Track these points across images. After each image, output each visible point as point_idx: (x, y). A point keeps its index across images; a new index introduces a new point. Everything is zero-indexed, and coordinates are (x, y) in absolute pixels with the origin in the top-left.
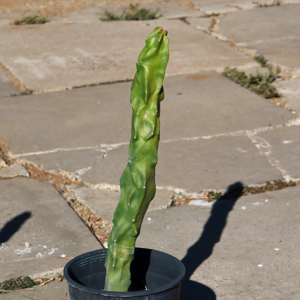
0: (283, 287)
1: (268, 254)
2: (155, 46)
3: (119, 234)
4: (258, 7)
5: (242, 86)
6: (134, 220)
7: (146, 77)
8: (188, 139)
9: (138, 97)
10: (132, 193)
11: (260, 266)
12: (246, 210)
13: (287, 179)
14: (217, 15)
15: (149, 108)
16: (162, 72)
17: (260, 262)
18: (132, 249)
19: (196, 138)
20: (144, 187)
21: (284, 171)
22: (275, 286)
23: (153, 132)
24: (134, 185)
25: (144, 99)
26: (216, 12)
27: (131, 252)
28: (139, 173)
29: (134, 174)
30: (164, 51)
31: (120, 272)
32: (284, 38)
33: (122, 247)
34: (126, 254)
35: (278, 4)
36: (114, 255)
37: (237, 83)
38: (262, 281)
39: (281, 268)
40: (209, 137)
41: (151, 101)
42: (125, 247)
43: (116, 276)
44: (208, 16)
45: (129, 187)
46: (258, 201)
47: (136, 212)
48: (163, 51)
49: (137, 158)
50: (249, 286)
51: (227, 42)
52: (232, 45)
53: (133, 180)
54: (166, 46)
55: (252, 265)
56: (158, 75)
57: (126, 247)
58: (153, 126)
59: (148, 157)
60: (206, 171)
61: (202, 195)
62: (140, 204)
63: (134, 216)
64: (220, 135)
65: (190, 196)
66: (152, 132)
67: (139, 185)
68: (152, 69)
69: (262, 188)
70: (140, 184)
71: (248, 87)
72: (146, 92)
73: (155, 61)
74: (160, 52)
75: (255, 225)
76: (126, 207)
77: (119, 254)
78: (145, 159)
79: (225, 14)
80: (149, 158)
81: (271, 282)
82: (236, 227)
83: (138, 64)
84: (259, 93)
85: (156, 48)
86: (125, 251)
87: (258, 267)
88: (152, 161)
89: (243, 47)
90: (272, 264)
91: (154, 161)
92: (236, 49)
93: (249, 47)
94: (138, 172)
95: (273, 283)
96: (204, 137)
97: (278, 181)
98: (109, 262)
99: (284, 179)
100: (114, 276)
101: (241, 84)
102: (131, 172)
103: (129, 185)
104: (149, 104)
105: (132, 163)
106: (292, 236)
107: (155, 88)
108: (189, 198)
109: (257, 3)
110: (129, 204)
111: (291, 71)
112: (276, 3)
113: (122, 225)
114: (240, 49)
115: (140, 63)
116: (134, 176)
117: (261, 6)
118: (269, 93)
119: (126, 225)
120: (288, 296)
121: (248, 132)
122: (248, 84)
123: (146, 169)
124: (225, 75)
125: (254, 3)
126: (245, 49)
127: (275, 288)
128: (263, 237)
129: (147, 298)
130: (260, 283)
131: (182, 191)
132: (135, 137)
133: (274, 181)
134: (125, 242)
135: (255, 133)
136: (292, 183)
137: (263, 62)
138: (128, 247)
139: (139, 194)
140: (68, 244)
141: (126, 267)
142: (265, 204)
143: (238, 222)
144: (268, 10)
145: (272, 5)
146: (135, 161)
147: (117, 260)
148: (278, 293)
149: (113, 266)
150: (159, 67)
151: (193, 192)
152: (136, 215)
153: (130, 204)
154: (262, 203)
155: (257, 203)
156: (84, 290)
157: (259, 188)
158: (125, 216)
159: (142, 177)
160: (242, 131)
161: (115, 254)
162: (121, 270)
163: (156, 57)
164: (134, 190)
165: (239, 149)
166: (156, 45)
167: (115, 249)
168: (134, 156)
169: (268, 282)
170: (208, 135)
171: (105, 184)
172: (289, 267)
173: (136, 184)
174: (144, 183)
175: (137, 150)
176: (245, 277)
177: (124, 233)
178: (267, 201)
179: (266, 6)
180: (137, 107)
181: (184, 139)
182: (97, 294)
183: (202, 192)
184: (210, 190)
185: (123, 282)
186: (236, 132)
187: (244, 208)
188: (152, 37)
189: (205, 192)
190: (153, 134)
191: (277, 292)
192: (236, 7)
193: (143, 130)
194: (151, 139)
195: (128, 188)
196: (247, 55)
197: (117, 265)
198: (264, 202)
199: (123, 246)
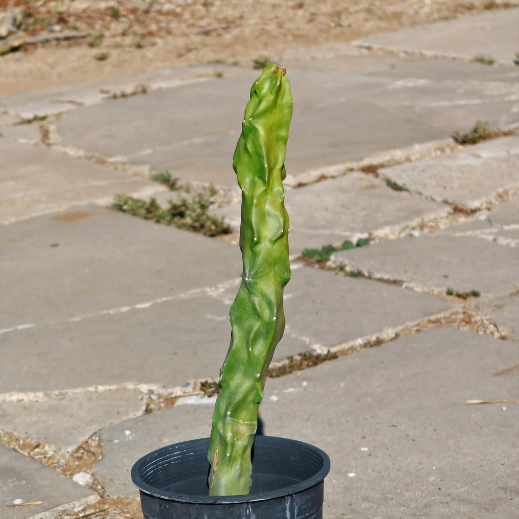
0: (407, 499)
1: (354, 458)
2: (271, 93)
3: (235, 402)
4: (109, 98)
5: (158, 222)
6: (259, 375)
7: (262, 143)
8: (112, 312)
9: (251, 176)
10: (255, 330)
11: (351, 475)
12: (277, 401)
13: (320, 349)
14: (43, 118)
15: (271, 192)
16: (283, 133)
17: (349, 469)
18: (254, 424)
19: (125, 309)
20: (275, 318)
21: (307, 340)
22: (392, 499)
23: (282, 229)
24: (257, 318)
25: (262, 178)
26: (41, 114)
27: (253, 431)
28: (264, 296)
29: (257, 300)
30: (285, 99)
31: (239, 465)
32: (186, 142)
33: (240, 423)
34: (246, 435)
35: (144, 91)
36: (229, 437)
37: (146, 218)
38: (367, 495)
39: (387, 473)
40: (146, 305)
41: (273, 181)
42: (244, 421)
43: (233, 472)
44: (29, 122)
45: (247, 322)
46: (293, 387)
47: (263, 362)
48: (285, 101)
49: (260, 273)
50: (351, 504)
51: (89, 158)
52: (102, 162)
53: (255, 309)
54: (287, 91)
55: (338, 475)
56: (278, 139)
57: (246, 422)
58: (282, 220)
59: (276, 269)
60: (175, 354)
61: (190, 389)
62: (268, 346)
63: (259, 368)
64: (164, 299)
65: (171, 394)
66: (280, 228)
67: (265, 316)
68: (269, 130)
69: (284, 367)
70: (267, 314)
71: (169, 223)
72: (266, 165)
73: (273, 117)
74: (279, 101)
75: (307, 420)
76: (244, 355)
77: (236, 434)
78: (272, 273)
79: (59, 116)
80: (278, 271)
81: (383, 495)
82: (279, 427)
83: (247, 124)
84: (194, 229)
85: (273, 95)
86: (244, 429)
87: (349, 477)
88: (283, 275)
89: (124, 163)
90: (370, 471)
91: (286, 275)
92: (112, 167)
93: (134, 163)
94: (262, 295)
95: (388, 496)
96: (139, 306)
97: (307, 354)
98: (217, 451)
99: (314, 350)
100: (229, 472)
101: (156, 219)
102: (251, 297)
103: (247, 318)
104: (270, 185)
105: (253, 281)
106: (377, 428)
107: (276, 159)
108: (169, 397)
109: (108, 92)
110: (250, 350)
111: (230, 190)
112: (140, 89)
113: (238, 387)
114: (120, 167)
115: (249, 122)
116: (256, 303)
117: (115, 97)
118: (213, 227)
119: (247, 385)
120: (421, 510)
121: (208, 289)
122: (168, 218)
123: (275, 289)
124: (119, 208)
125: (103, 92)
126: (127, 166)
127: (394, 501)
128: (330, 435)
129: (289, 500)
130: (366, 499)
131: (154, 387)
132: (255, 239)
133: (300, 355)
134: (245, 412)
135: (222, 290)
136: (331, 354)
137: (170, 183)
138: (248, 422)
139: (265, 331)
140: (12, 484)
141: (246, 455)
142: (305, 390)
143: (278, 419)
144: (131, 101)
145: (134, 94)
146: (258, 278)
147: (233, 445)
148: (403, 508)
149: (228, 455)
150: (279, 126)
151: (174, 386)
152: (262, 366)
153: (252, 349)
154: (299, 389)
155: (290, 390)
156: (187, 500)
157: (280, 368)
158: (242, 371)
159: (269, 304)
160: (198, 290)
161: (229, 435)
162: (239, 462)
163: (274, 110)
164: (257, 325)
165: (209, 316)
166: (274, 91)
167: (229, 428)
168: (255, 270)
169: (378, 495)
170: (142, 302)
171: (12, 393)
172: (398, 470)
173: (261, 314)
174: (273, 311)
175: (260, 260)
176: (338, 494)
177: (243, 398)
178: (305, 384)
179: (124, 96)
180: (253, 191)
181: (105, 312)
182: (211, 502)
183: (188, 385)
184: (203, 380)
185: (243, 481)
186: (189, 293)
187: (274, 398)
188: (264, 79)
189: (195, 384)
190: (282, 231)
191: (401, 507)
192: (71, 102)
193: (266, 226)
194: (279, 240)
195: (247, 324)
196: (135, 174)
197: (234, 453)
198: (300, 386)
199: (240, 421)
